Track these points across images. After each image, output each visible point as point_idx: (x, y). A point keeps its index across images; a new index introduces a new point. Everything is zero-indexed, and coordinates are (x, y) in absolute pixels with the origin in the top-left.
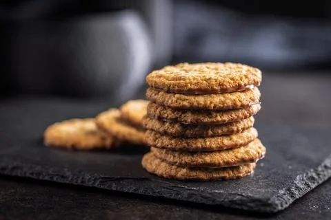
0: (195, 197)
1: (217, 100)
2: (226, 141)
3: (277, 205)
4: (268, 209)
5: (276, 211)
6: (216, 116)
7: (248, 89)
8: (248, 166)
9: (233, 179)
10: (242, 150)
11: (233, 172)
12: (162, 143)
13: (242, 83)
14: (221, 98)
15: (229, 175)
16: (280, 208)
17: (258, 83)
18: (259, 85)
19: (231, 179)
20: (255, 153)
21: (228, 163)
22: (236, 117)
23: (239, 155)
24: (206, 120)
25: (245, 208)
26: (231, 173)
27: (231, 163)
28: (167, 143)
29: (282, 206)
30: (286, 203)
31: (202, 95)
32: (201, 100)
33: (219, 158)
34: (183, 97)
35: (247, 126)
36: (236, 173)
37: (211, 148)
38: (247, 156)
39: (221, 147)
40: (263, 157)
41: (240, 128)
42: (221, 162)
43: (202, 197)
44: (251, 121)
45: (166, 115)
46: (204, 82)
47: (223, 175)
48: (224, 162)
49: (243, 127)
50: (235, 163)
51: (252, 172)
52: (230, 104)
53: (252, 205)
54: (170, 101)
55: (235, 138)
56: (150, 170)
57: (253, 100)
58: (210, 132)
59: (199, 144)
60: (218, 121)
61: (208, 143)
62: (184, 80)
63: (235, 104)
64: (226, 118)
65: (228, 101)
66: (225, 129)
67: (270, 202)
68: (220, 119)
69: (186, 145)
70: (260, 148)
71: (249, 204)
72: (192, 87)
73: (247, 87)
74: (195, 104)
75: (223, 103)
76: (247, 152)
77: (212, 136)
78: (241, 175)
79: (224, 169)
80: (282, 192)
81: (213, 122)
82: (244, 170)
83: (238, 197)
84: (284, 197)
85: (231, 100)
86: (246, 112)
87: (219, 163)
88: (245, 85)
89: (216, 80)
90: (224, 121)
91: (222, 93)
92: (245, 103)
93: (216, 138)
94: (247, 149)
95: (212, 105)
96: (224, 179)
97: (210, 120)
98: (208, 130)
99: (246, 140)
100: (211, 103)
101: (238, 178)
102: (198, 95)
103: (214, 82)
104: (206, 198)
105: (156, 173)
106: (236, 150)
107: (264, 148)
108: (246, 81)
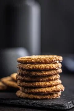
0: (34, 104)
1: (43, 66)
2: (48, 83)
3: (66, 107)
4: (63, 108)
5: (66, 109)
6: (43, 72)
7: (56, 63)
8: (57, 94)
9: (51, 99)
10: (54, 87)
11: (51, 96)
12: (23, 84)
13: (54, 60)
14: (45, 65)
15: (49, 97)
16: (67, 108)
17: (60, 61)
18: (61, 62)
19: (50, 99)
20: (59, 88)
21: (48, 92)
22: (51, 73)
23: (53, 89)
24: (39, 74)
25: (53, 108)
26: (50, 96)
27: (50, 92)
28: (24, 84)
29: (68, 107)
30: (71, 106)
31: (37, 64)
32: (37, 66)
33: (45, 90)
34: (30, 65)
35: (56, 78)
36: (52, 96)
37: (41, 86)
38: (56, 90)
39: (46, 85)
40: (63, 91)
41: (53, 78)
42: (46, 91)
43: (37, 104)
44: (58, 77)
45: (24, 73)
46: (38, 59)
47: (46, 97)
48: (47, 91)
49: (54, 78)
50: (51, 92)
51: (59, 97)
52: (48, 67)
53: (56, 107)
54: (25, 67)
55: (51, 82)
56: (18, 96)
57: (58, 67)
58: (41, 80)
59: (37, 84)
60: (44, 75)
61: (40, 84)
62: (31, 58)
63: (50, 68)
64: (47, 73)
65: (47, 66)
66: (47, 79)
67: (63, 105)
68: (44, 74)
69: (32, 85)
70: (62, 87)
71: (55, 106)
72: (34, 61)
73: (56, 61)
74: (35, 67)
75: (46, 67)
76: (56, 88)
77: (42, 81)
78: (54, 97)
79: (47, 95)
80: (69, 103)
81: (42, 75)
82: (55, 95)
83: (51, 104)
84: (70, 104)
85: (49, 66)
86: (55, 72)
87: (45, 92)
88: (55, 61)
89: (43, 58)
90: (46, 74)
91: (45, 64)
92: (54, 67)
93: (43, 82)
94: (56, 87)
95: (41, 68)
96: (47, 99)
97: (40, 74)
98: (40, 78)
99: (56, 84)
100: (41, 67)
101: (53, 99)
102: (36, 64)
103: (42, 59)
104: (38, 105)
105: (21, 97)
106: (52, 87)
107: (63, 87)
108: (55, 59)
